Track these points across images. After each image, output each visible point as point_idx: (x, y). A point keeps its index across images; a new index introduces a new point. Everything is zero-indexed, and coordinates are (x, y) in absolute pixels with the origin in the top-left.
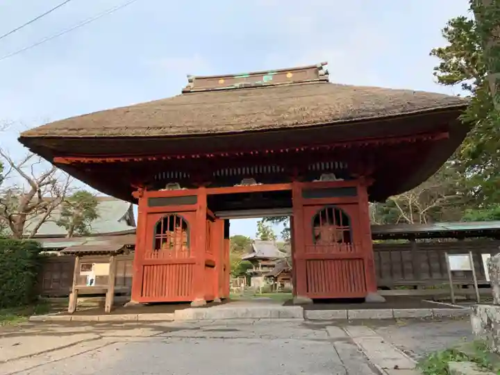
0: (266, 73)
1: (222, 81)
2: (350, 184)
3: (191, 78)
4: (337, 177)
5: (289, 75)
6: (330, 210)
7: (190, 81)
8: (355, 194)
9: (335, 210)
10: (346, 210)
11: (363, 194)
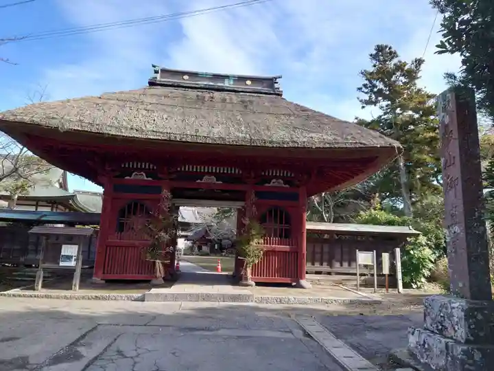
0: (227, 77)
1: (186, 77)
3: (157, 69)
5: (249, 82)
7: (156, 72)
9: (280, 211)
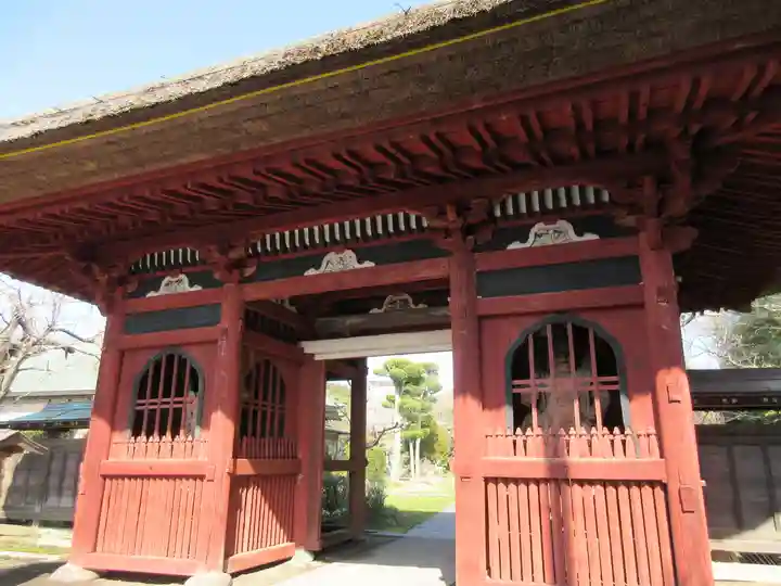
2: (620, 247)
4: (579, 233)
6: (559, 329)
8: (635, 277)
9: (574, 327)
10: (608, 326)
11: (657, 276)
